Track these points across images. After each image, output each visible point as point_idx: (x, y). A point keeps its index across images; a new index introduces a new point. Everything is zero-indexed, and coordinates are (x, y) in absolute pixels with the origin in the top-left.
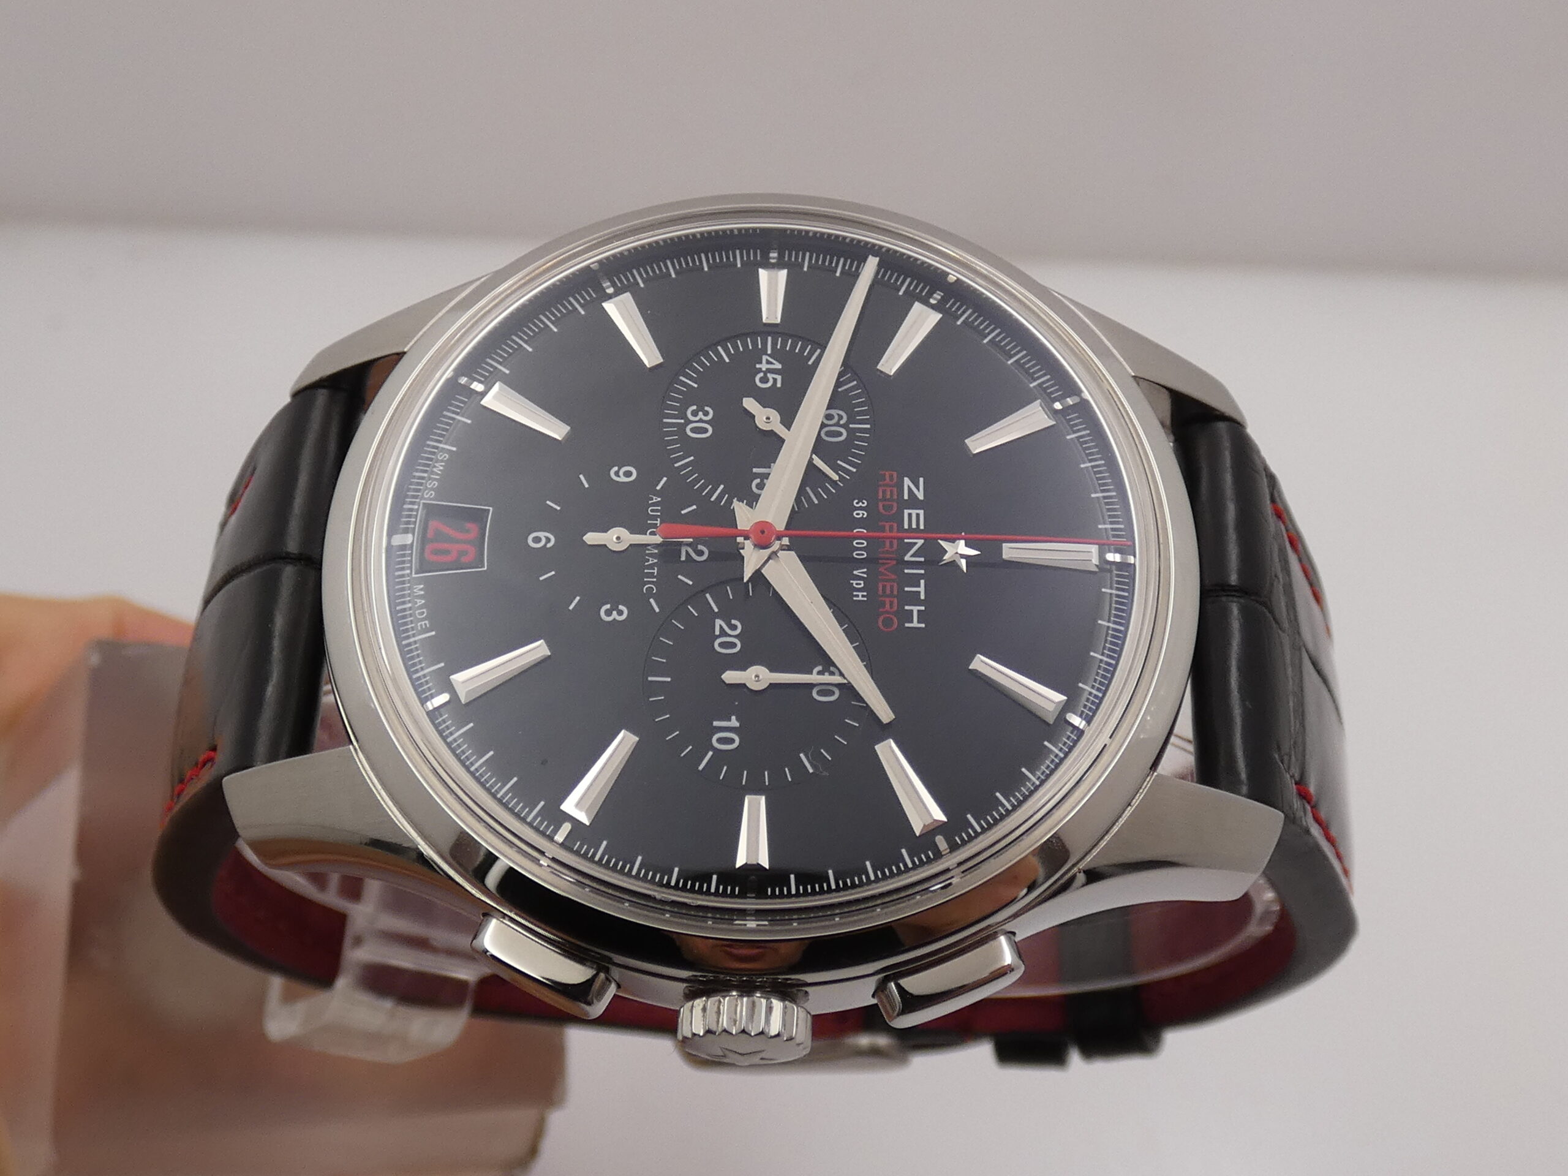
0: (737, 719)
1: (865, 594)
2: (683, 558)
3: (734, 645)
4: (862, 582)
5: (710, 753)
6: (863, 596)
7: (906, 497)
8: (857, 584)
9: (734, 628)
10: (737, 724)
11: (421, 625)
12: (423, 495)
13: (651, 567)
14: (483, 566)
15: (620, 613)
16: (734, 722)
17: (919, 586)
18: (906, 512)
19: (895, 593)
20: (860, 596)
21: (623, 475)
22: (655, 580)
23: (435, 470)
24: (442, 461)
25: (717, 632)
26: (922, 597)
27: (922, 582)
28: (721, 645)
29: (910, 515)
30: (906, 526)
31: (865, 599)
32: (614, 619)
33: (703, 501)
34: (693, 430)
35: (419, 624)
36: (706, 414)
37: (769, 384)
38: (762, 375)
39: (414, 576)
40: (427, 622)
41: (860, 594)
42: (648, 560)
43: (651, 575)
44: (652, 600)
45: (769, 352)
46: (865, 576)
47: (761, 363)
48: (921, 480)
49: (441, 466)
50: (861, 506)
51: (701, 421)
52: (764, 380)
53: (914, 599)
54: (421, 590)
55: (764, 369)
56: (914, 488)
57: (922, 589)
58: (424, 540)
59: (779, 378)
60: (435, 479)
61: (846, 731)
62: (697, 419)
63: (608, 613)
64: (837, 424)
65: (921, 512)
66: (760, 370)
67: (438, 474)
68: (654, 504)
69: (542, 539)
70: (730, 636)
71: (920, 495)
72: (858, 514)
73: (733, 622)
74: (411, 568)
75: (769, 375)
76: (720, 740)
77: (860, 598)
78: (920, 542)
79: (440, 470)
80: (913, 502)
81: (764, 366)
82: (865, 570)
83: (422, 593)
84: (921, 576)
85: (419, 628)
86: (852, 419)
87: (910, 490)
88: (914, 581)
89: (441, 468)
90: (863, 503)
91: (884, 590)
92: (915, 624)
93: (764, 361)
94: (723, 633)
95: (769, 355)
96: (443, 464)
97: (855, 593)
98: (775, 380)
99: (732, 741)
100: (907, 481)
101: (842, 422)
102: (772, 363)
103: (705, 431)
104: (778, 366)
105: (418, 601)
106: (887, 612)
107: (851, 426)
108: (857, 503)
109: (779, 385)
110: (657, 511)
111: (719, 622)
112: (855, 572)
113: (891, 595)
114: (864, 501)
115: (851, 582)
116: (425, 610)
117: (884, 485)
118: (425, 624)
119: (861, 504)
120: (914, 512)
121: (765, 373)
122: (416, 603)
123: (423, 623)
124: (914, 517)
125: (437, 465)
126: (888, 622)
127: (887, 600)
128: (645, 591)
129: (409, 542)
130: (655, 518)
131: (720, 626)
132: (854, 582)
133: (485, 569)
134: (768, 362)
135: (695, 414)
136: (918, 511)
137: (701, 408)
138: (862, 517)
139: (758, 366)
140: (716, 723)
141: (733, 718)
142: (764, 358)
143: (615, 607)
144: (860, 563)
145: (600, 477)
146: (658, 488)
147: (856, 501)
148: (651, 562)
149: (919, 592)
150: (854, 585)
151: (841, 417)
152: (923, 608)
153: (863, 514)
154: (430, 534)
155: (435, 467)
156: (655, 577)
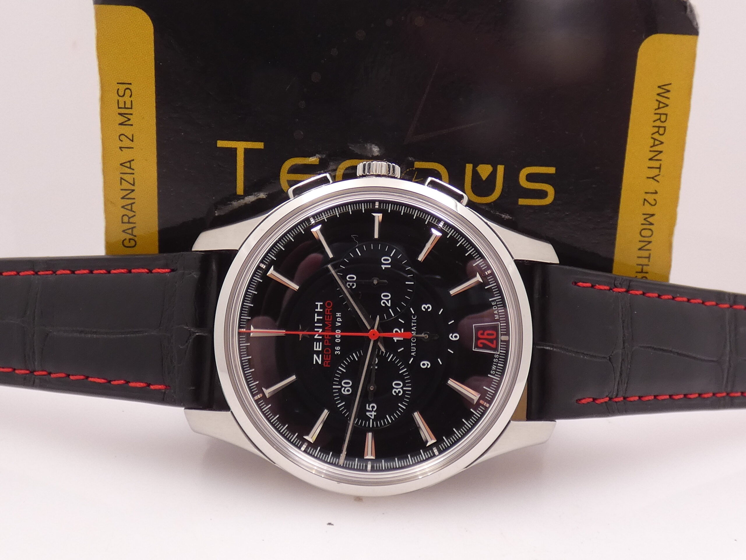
0: (382, 268)
1: (337, 316)
2: (402, 330)
3: (384, 296)
4: (338, 320)
5: (391, 255)
6: (337, 315)
7: (320, 355)
8: (339, 320)
9: (384, 303)
10: (382, 266)
11: (495, 303)
12: (499, 356)
13: (414, 326)
14: (474, 326)
15: (424, 308)
16: (383, 267)
17: (317, 319)
18: (320, 349)
19: (326, 316)
20: (338, 315)
21: (425, 364)
22: (413, 321)
23: (495, 367)
24: (493, 370)
25: (390, 301)
26: (316, 315)
27: (316, 320)
28: (388, 296)
29: (319, 348)
30: (321, 343)
31: (337, 314)
32: (426, 305)
33: (396, 354)
34: (400, 384)
35: (495, 304)
36: (395, 392)
37: (371, 406)
38: (374, 410)
39: (499, 323)
40: (493, 304)
41: (338, 316)
42: (415, 329)
43: (414, 323)
44: (413, 313)
45: (371, 420)
46: (337, 323)
47: (375, 415)
48: (314, 363)
49: (493, 368)
50: (337, 351)
51: (397, 389)
52: (373, 407)
53: (319, 314)
54: (496, 317)
55: (373, 412)
56: (317, 359)
57: (316, 318)
58: (497, 338)
59: (367, 408)
60: (495, 362)
61: (344, 264)
62: (399, 390)
63: (429, 307)
64: (345, 387)
65: (315, 349)
66: (375, 411)
67: (494, 365)
68: (413, 352)
69: (454, 337)
70: (386, 300)
71: (315, 356)
72: (338, 348)
73: (384, 305)
74: (501, 326)
75: (371, 409)
76: (388, 260)
77: (338, 314)
78: (316, 337)
79: (494, 366)
80: (318, 353)
81: (373, 413)
82: (336, 325)
83: (495, 316)
84: (316, 323)
85: (495, 302)
86: (340, 389)
87: (319, 358)
88: (319, 321)
89: (493, 367)
90: (336, 353)
91: (330, 317)
92: (319, 304)
93: (373, 416)
94: (387, 300)
95: (371, 418)
96: (493, 369)
97: (340, 316)
98: (369, 407)
99: (384, 260)
100: (320, 362)
101: (343, 389)
102: (370, 415)
103: (395, 384)
104: (368, 414)
105: (497, 313)
106: (329, 308)
107: (340, 387)
108: (338, 353)
109: (367, 405)
110: (413, 349)
111: (389, 305)
112: (340, 324)
113: (327, 315)
114: (336, 354)
115: (341, 321)
116: (494, 309)
117: (328, 360)
118: (493, 303)
119: (337, 352)
120: (318, 349)
121: (373, 410)
122: (497, 312)
123: (494, 304)
124: (318, 347)
125: (495, 369)
126: (329, 304)
127: (329, 313)
128: (416, 316)
129: (502, 337)
130: (413, 346)
131: (388, 303)
132: (341, 320)
133: (474, 325)
134: (371, 415)
135: (399, 392)
136: (316, 350)
137: (397, 394)
138: (337, 347)
139: (375, 414)
140: (390, 266)
141: (384, 269)
142: (373, 417)
143: (427, 310)
144: (338, 328)
145: (434, 363)
146: (412, 359)
147: (339, 354)
148: (414, 328)
149: (317, 316)
150: (340, 319)
151: (344, 391)
152: (316, 310)
153: (336, 348)
154: (495, 342)
155: (495, 368)
156: (413, 322)
